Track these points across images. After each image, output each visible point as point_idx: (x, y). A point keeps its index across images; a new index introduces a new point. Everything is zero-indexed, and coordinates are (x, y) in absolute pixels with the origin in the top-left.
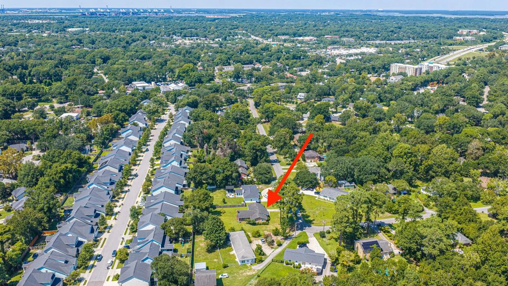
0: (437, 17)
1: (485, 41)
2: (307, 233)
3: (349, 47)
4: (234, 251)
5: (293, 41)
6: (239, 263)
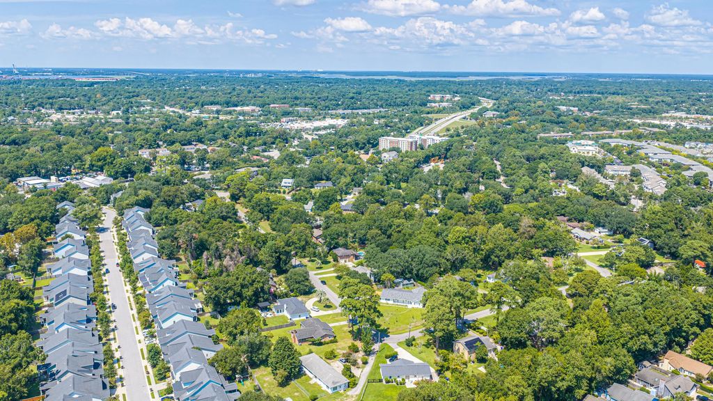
0: (396, 80)
1: (464, 107)
2: (390, 344)
3: (309, 119)
4: (314, 379)
5: (230, 113)
6: (330, 391)
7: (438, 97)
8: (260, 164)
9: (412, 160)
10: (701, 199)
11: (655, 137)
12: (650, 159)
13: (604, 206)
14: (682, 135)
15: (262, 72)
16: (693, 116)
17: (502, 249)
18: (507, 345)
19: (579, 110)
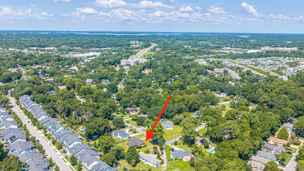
0: (111, 35)
1: (146, 47)
2: (168, 145)
3: (82, 52)
4: (146, 162)
5: (43, 50)
6: (155, 166)
7: (134, 42)
8: (71, 73)
9: (139, 69)
10: (254, 80)
11: (225, 57)
12: (227, 66)
13: (223, 84)
14: (234, 56)
15: (48, 31)
16: (234, 49)
17: (195, 103)
18: (213, 141)
19: (192, 47)
